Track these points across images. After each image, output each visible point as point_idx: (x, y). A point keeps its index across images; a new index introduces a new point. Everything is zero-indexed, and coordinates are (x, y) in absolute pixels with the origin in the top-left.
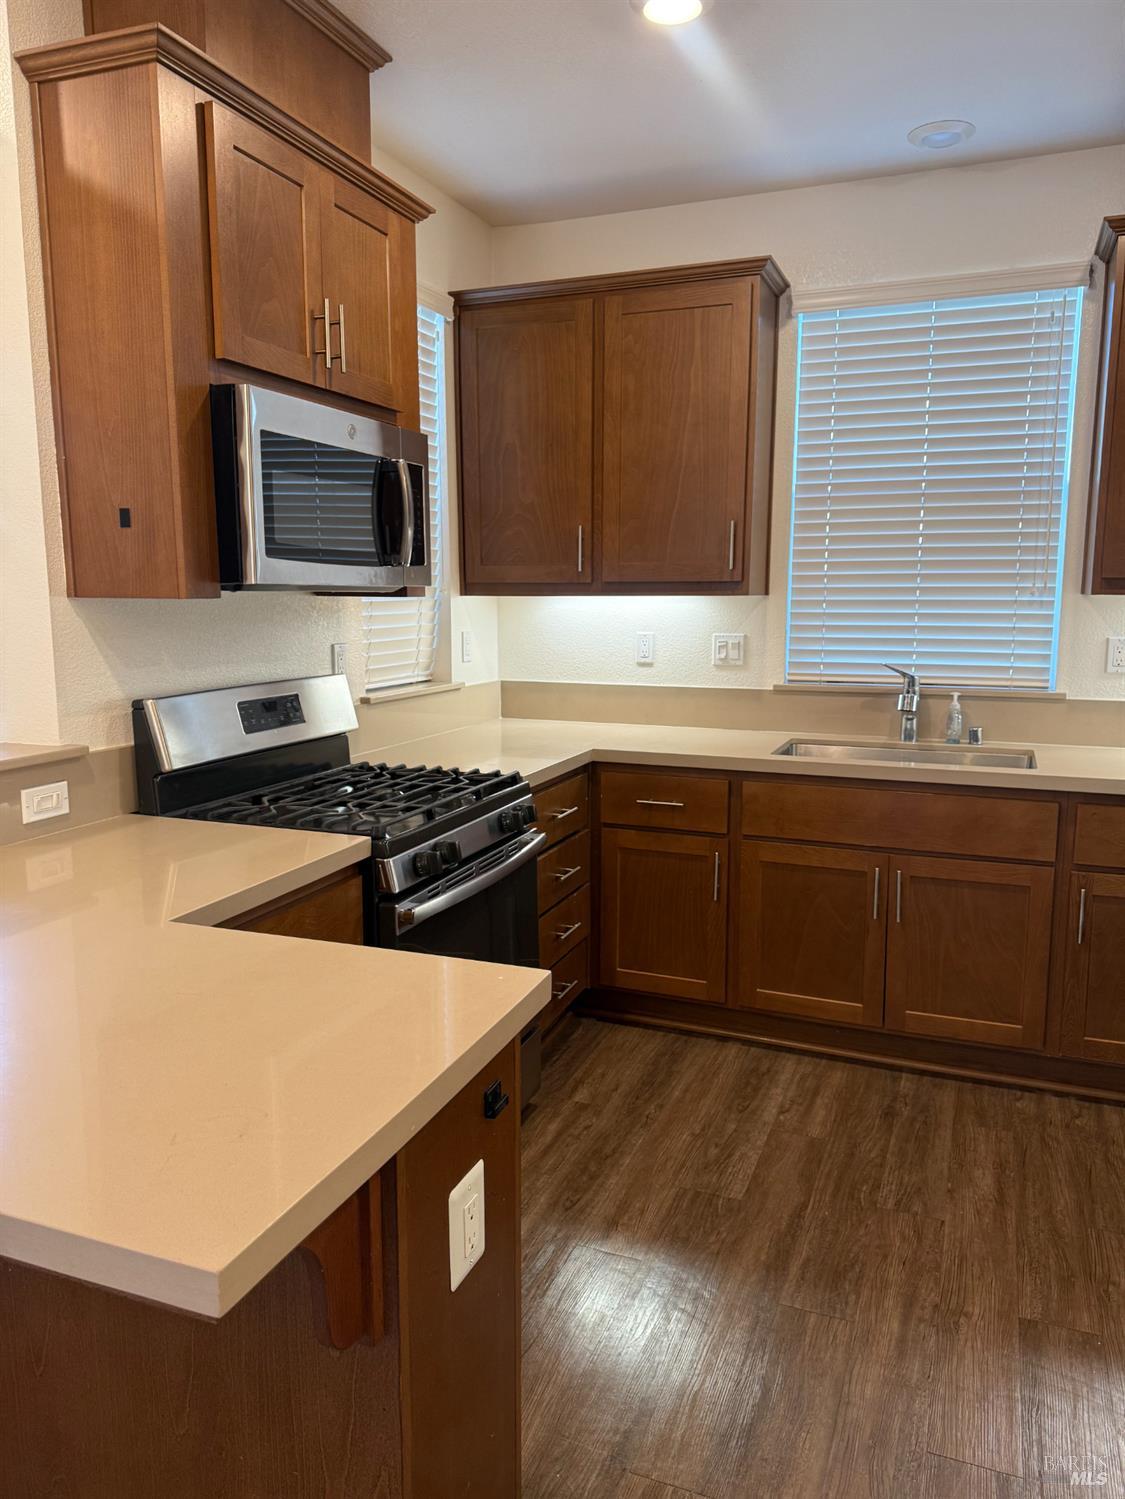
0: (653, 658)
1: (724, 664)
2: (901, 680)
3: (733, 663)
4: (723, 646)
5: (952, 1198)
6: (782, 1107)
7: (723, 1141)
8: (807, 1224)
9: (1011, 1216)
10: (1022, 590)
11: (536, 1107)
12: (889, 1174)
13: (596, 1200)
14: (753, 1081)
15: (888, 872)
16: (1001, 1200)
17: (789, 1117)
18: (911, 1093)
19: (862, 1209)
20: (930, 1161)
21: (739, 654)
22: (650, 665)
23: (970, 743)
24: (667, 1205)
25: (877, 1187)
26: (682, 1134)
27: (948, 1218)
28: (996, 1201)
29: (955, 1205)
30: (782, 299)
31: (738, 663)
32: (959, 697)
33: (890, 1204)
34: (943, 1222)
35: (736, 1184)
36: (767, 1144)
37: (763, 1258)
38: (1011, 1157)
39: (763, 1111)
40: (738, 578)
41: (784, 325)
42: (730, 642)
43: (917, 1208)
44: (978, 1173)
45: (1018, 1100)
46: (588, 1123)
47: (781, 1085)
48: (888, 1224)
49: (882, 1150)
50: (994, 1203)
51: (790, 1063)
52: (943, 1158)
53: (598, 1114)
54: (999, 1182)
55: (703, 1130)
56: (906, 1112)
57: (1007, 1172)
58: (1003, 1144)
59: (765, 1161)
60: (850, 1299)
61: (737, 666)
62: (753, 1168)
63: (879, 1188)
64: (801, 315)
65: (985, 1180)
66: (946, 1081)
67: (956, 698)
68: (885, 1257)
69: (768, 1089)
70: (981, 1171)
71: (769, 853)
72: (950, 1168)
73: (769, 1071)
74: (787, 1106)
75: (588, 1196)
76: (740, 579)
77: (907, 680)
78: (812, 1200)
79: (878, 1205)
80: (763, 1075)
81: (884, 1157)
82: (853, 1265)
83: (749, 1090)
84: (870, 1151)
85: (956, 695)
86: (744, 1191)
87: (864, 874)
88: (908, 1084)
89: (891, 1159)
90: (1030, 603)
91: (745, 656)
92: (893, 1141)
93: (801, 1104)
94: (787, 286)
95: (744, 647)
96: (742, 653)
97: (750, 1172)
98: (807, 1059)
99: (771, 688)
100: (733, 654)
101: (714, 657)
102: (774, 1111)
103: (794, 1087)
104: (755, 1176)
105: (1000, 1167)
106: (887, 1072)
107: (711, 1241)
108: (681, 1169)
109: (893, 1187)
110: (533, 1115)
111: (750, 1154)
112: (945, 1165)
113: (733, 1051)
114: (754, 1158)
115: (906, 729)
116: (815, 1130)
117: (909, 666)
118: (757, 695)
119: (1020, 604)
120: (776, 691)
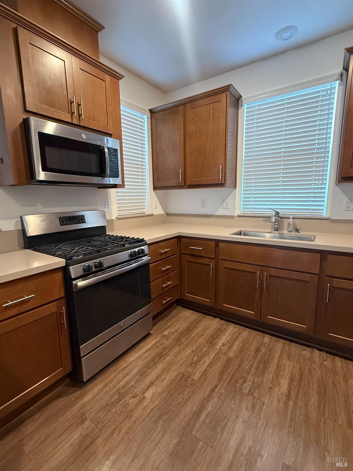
5: (270, 392)
6: (223, 343)
7: (200, 354)
8: (215, 395)
9: (291, 404)
10: (315, 184)
11: (152, 334)
12: (250, 377)
13: (152, 372)
14: (218, 333)
15: (262, 272)
16: (288, 396)
17: (224, 348)
18: (267, 343)
19: (236, 391)
20: (266, 373)
21: (228, 205)
23: (296, 232)
24: (172, 378)
25: (244, 382)
26: (189, 350)
27: (266, 401)
28: (287, 396)
29: (271, 395)
30: (240, 101)
31: (228, 208)
32: (292, 218)
33: (246, 392)
34: (264, 403)
35: (198, 373)
36: (214, 358)
37: (194, 409)
38: (297, 375)
39: (217, 344)
40: (223, 182)
41: (240, 109)
43: (256, 394)
44: (283, 381)
45: (304, 350)
46: (163, 342)
47: (226, 335)
48: (244, 400)
49: (251, 366)
50: (286, 397)
51: (232, 327)
52: (271, 372)
53: (167, 340)
54: (290, 387)
55: (196, 349)
56: (263, 350)
57: (294, 382)
58: (295, 369)
59: (210, 365)
60: (218, 436)
62: (206, 367)
63: (245, 382)
64: (245, 105)
65: (284, 384)
66: (280, 339)
68: (238, 417)
69: (222, 336)
70: (284, 380)
71: (227, 264)
72: (273, 377)
73: (225, 329)
74: (225, 343)
75: (150, 371)
76: (224, 183)
77: (276, 213)
78: (220, 384)
79: (242, 391)
80: (222, 330)
81: (251, 369)
82: (224, 420)
83: (216, 336)
84: (247, 365)
86: (199, 376)
87: (255, 273)
88: (268, 339)
89: (253, 370)
90: (318, 188)
92: (256, 362)
93: (230, 343)
94: (241, 96)
97: (204, 368)
98: (238, 326)
100: (226, 205)
102: (221, 345)
103: (230, 336)
104: (205, 370)
105: (292, 380)
106: (262, 333)
107: (179, 397)
108: (183, 364)
109: (250, 383)
110: (149, 338)
111: (207, 361)
112: (271, 375)
113: (216, 322)
114: (208, 362)
115: (275, 227)
116: (231, 354)
117: (278, 209)
118: (232, 217)
119: (314, 189)
120: (239, 216)
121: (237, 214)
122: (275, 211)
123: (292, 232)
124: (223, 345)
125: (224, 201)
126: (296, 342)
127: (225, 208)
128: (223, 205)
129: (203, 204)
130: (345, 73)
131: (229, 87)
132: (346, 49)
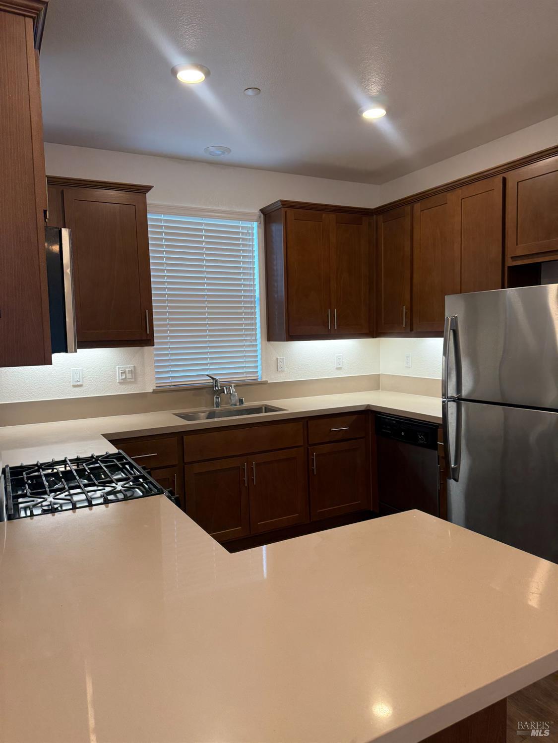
0: (83, 382)
1: (124, 382)
2: (212, 381)
3: (129, 380)
4: (124, 373)
10: (246, 340)
21: (133, 376)
22: (81, 386)
23: (240, 405)
31: (132, 380)
32: (234, 386)
42: (127, 370)
61: (132, 382)
67: (233, 386)
77: (214, 381)
85: (233, 385)
90: (249, 346)
91: (135, 376)
95: (133, 372)
96: (133, 375)
99: (151, 391)
100: (129, 376)
101: (118, 378)
115: (216, 402)
117: (212, 374)
118: (144, 395)
119: (246, 346)
120: (154, 392)
121: (153, 390)
122: (213, 379)
123: (236, 405)
127: (127, 380)
128: (123, 376)
130: (262, 216)
131: (148, 188)
132: (281, 201)
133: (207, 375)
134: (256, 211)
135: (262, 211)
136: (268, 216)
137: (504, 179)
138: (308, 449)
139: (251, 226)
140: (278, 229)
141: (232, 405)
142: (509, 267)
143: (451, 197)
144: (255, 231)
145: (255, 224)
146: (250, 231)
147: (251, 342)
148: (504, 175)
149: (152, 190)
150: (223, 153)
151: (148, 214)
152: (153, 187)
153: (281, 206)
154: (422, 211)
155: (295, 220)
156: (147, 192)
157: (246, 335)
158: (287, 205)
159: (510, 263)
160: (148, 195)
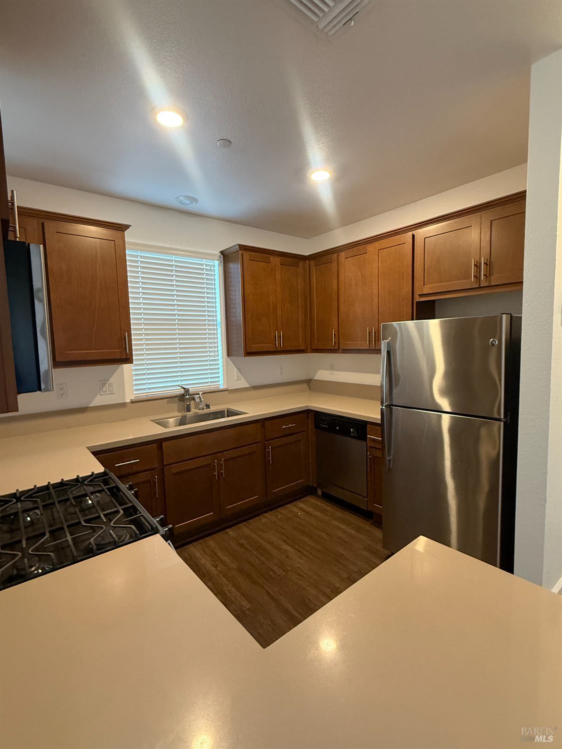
1: (105, 394)
2: (183, 391)
3: (110, 392)
5: (290, 559)
8: (276, 596)
12: (269, 564)
16: (299, 551)
17: (220, 568)
18: (237, 535)
19: (280, 580)
20: (271, 552)
21: (113, 388)
23: (206, 409)
27: (297, 565)
29: (294, 560)
31: (113, 392)
38: (283, 537)
39: (210, 571)
40: (129, 357)
43: (289, 568)
48: (291, 579)
49: (257, 558)
50: (299, 553)
52: (272, 549)
54: (291, 546)
56: (244, 542)
58: (276, 535)
59: (237, 588)
61: (112, 394)
63: (273, 570)
65: (287, 548)
70: (283, 546)
74: (214, 564)
77: (185, 390)
78: (266, 588)
79: (281, 575)
81: (261, 560)
84: (255, 560)
86: (247, 602)
89: (263, 559)
90: (213, 360)
92: (254, 553)
93: (216, 560)
97: (239, 594)
99: (129, 401)
100: (110, 389)
102: (213, 568)
104: (242, 594)
105: (285, 542)
111: (229, 588)
112: (275, 551)
114: (232, 588)
117: (183, 385)
118: (124, 405)
119: (210, 360)
120: (133, 402)
121: (131, 400)
122: (183, 388)
123: (203, 409)
124: (216, 567)
125: (105, 382)
126: (250, 518)
127: (108, 392)
128: (104, 389)
129: (62, 392)
130: (222, 256)
131: (127, 227)
132: (239, 245)
133: (179, 386)
134: (217, 252)
135: (222, 252)
136: (226, 257)
137: (413, 236)
138: (265, 444)
139: (213, 264)
140: (236, 268)
141: (199, 409)
142: (417, 302)
143: (370, 248)
144: (216, 268)
145: (217, 263)
146: (212, 268)
147: (215, 357)
148: (414, 232)
149: (130, 228)
150: (192, 203)
151: (126, 250)
152: (131, 226)
153: (239, 249)
154: (345, 258)
155: (250, 260)
156: (126, 230)
157: (210, 352)
158: (243, 248)
159: (418, 299)
160: (126, 233)
